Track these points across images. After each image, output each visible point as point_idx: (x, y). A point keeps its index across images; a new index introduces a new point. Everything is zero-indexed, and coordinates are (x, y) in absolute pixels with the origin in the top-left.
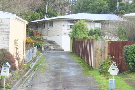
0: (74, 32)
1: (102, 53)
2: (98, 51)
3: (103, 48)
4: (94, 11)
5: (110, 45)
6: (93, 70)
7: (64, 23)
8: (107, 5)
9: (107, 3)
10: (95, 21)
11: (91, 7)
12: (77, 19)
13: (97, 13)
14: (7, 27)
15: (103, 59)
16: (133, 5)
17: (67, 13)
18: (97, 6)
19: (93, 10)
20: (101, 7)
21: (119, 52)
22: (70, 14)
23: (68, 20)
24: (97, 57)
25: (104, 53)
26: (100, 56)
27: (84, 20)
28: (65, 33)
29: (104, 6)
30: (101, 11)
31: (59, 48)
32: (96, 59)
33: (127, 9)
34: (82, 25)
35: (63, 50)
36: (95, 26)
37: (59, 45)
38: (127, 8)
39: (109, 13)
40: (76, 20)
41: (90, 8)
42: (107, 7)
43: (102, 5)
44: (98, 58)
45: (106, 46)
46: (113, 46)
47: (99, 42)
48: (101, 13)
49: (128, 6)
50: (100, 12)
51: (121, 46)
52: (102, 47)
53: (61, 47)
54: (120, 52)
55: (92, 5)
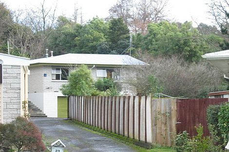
0: (72, 86)
1: (166, 119)
2: (159, 116)
3: (168, 111)
4: (84, 49)
5: (180, 106)
6: (151, 148)
7: (45, 71)
8: (104, 40)
9: (104, 36)
10: (97, 67)
11: (77, 43)
12: (74, 64)
13: (89, 53)
14: (16, 81)
15: (168, 129)
16: (149, 38)
17: (47, 54)
18: (88, 40)
19: (81, 47)
20: (95, 43)
21: (194, 116)
22: (52, 56)
23: (52, 66)
24: (158, 126)
25: (170, 118)
26: (163, 125)
27: (86, 66)
28: (48, 88)
29: (100, 41)
30: (96, 49)
31: (38, 113)
32: (156, 129)
33: (139, 46)
34: (86, 74)
35: (46, 116)
36: (96, 75)
37: (37, 108)
38: (138, 44)
39: (110, 52)
40: (71, 65)
41: (76, 46)
42: (106, 43)
43: (96, 39)
44: (161, 128)
45: (172, 107)
46: (184, 107)
47: (161, 101)
48: (96, 53)
49: (140, 40)
50: (93, 50)
51: (198, 106)
52: (166, 110)
53: (41, 111)
54: (196, 116)
55: (79, 40)
